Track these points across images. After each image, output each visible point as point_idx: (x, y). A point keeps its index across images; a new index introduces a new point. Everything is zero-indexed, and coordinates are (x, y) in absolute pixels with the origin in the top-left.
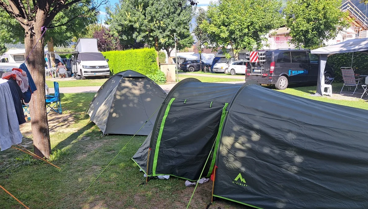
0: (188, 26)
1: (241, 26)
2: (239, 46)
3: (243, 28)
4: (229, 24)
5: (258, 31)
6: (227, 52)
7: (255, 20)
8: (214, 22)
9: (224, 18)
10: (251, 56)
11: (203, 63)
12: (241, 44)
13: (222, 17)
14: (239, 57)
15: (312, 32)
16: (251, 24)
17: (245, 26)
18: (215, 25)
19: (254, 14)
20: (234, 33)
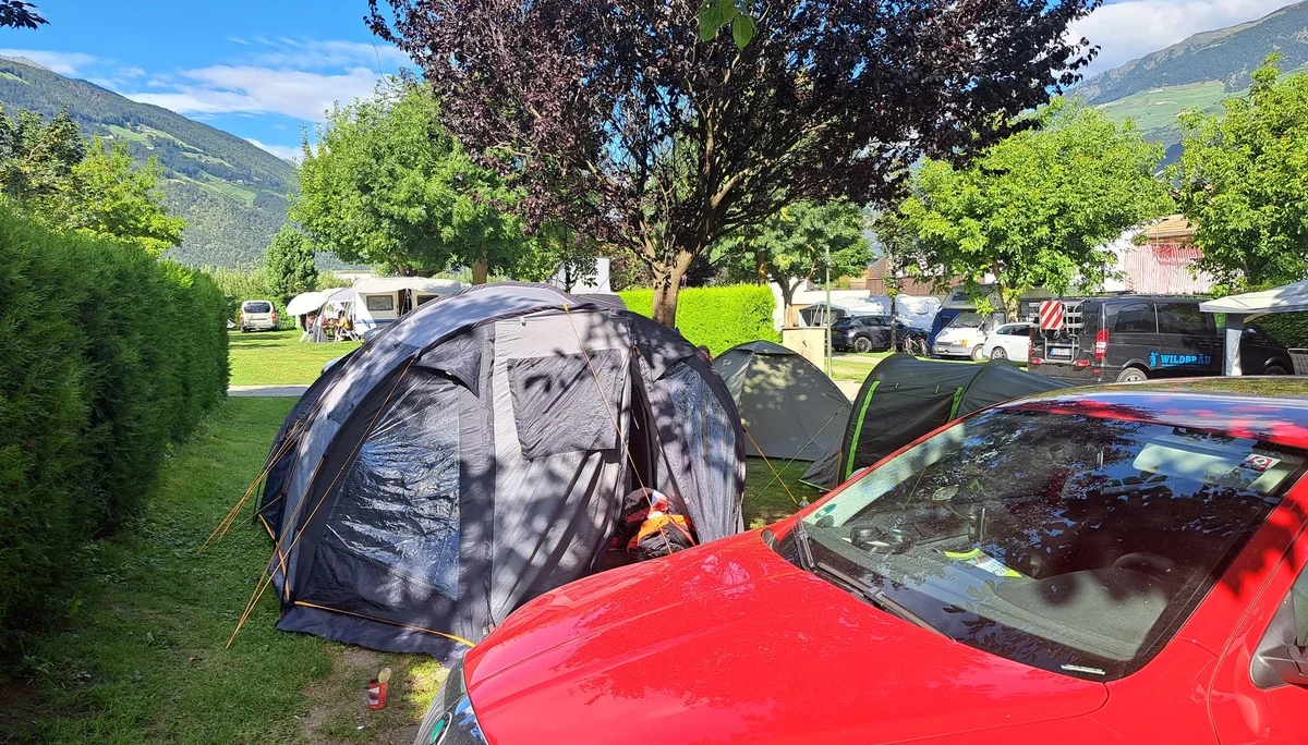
0: (861, 218)
1: (1028, 217)
2: (1022, 279)
3: (1035, 225)
4: (989, 213)
5: (1083, 234)
6: (980, 295)
7: (1073, 200)
8: (942, 205)
9: (971, 194)
10: (1043, 313)
11: (901, 326)
12: (1027, 271)
13: (968, 190)
14: (1020, 312)
15: (1270, 238)
16: (1060, 214)
17: (1041, 218)
18: (945, 214)
19: (1070, 182)
20: (1005, 237)
